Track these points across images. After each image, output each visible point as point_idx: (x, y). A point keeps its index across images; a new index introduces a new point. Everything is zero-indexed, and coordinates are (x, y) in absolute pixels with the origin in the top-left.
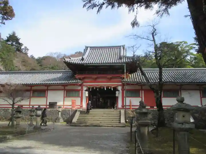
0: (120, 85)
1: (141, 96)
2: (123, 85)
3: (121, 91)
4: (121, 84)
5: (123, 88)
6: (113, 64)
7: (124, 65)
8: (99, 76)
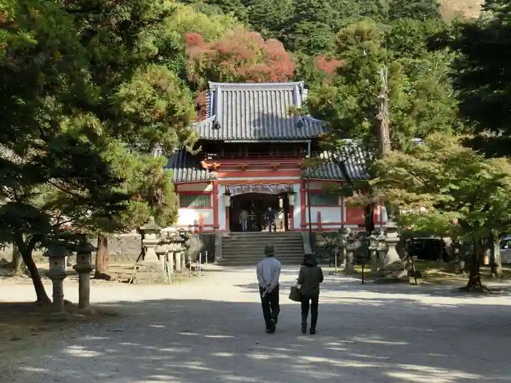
0: (296, 182)
1: (340, 204)
2: (303, 182)
3: (299, 195)
4: (298, 178)
5: (303, 187)
6: (284, 141)
7: (307, 143)
8: (250, 162)
